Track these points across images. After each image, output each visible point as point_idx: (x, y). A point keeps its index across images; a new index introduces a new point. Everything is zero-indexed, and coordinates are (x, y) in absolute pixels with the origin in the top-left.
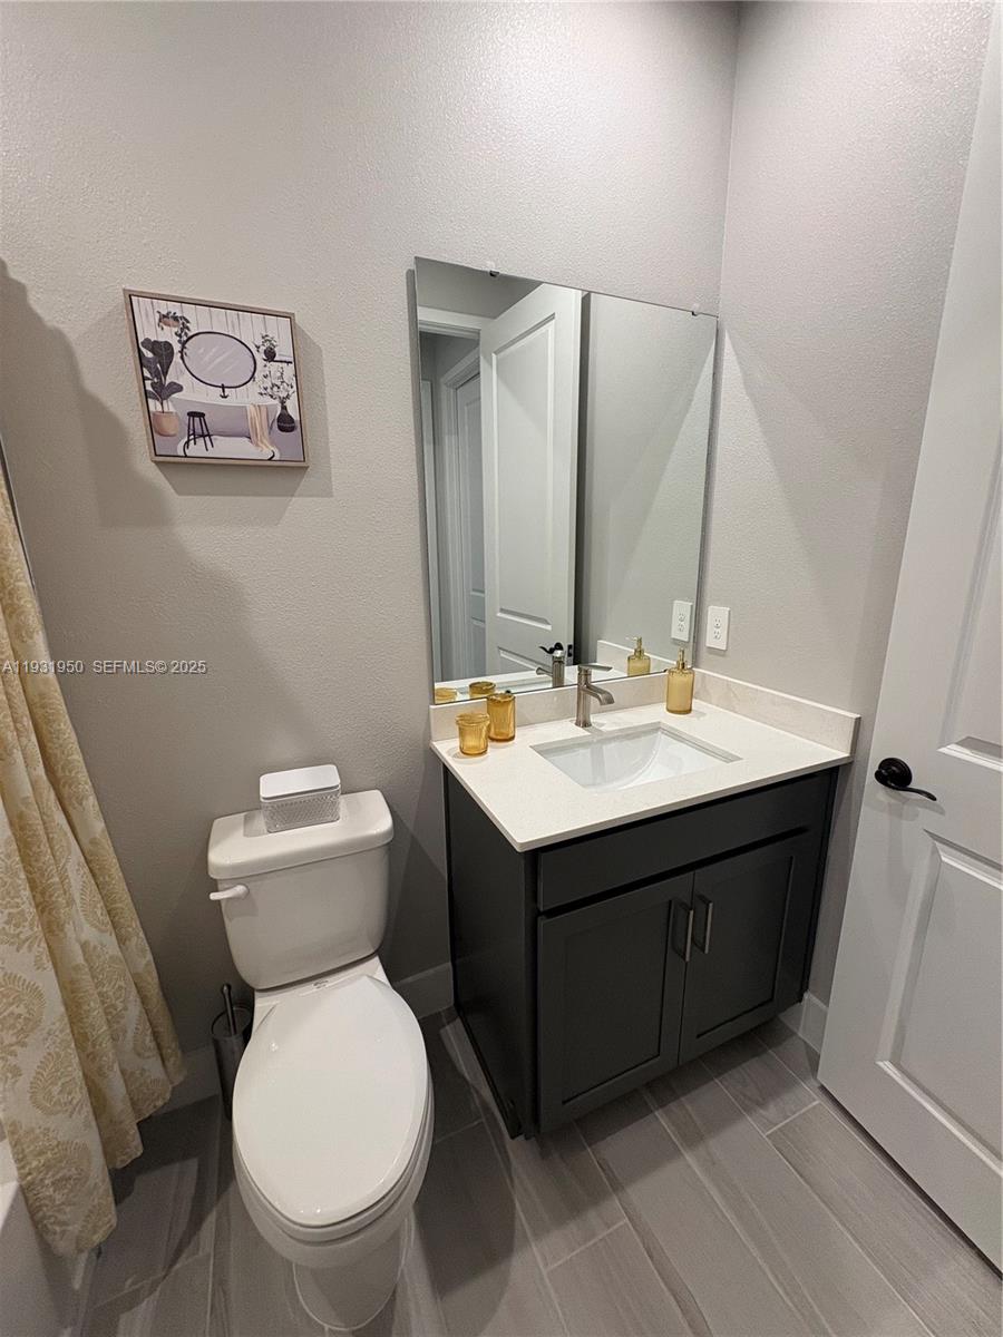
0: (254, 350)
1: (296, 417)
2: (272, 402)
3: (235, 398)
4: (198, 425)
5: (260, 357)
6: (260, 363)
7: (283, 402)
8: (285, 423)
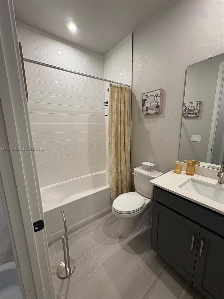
0: (155, 96)
1: (159, 105)
2: (156, 103)
3: (152, 104)
4: (147, 109)
5: (156, 97)
6: (156, 98)
7: (158, 103)
8: (158, 106)
